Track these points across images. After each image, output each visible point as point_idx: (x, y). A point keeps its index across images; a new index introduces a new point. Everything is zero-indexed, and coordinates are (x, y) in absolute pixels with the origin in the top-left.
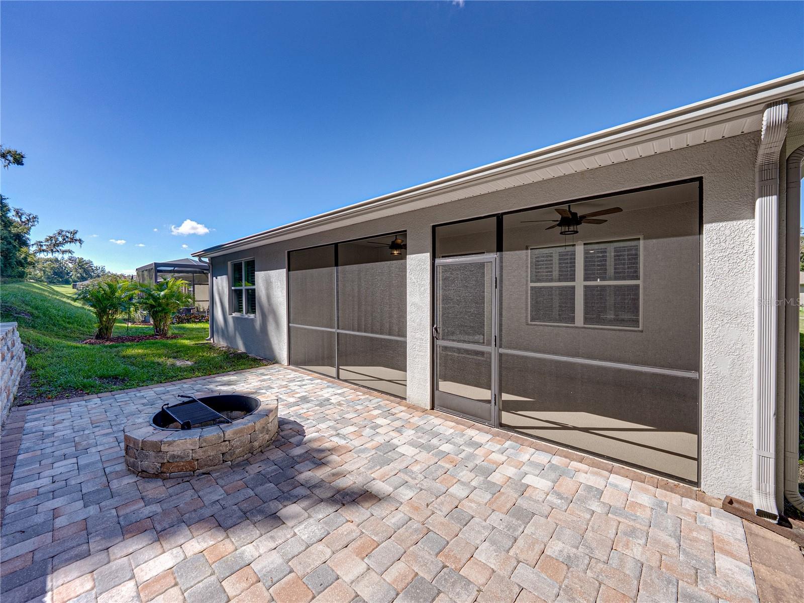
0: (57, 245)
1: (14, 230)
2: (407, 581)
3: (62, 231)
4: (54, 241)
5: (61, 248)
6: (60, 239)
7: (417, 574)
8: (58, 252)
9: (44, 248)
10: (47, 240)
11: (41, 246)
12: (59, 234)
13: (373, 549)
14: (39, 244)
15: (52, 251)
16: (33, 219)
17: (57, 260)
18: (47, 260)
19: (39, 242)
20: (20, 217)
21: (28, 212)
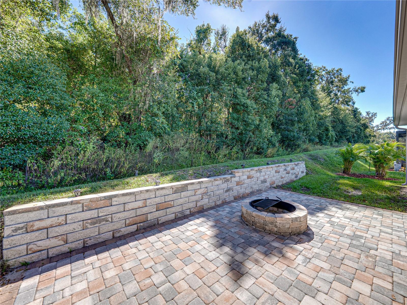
0: (386, 125)
1: (362, 122)
2: (177, 288)
3: (389, 118)
4: (384, 124)
5: (388, 126)
6: (388, 122)
7: (179, 293)
8: (387, 129)
9: (380, 128)
10: (381, 124)
11: (378, 127)
12: (388, 119)
13: (198, 277)
14: (377, 126)
15: (384, 129)
16: (375, 115)
17: (391, 133)
18: (386, 134)
19: (377, 125)
20: (369, 115)
21: (372, 112)
